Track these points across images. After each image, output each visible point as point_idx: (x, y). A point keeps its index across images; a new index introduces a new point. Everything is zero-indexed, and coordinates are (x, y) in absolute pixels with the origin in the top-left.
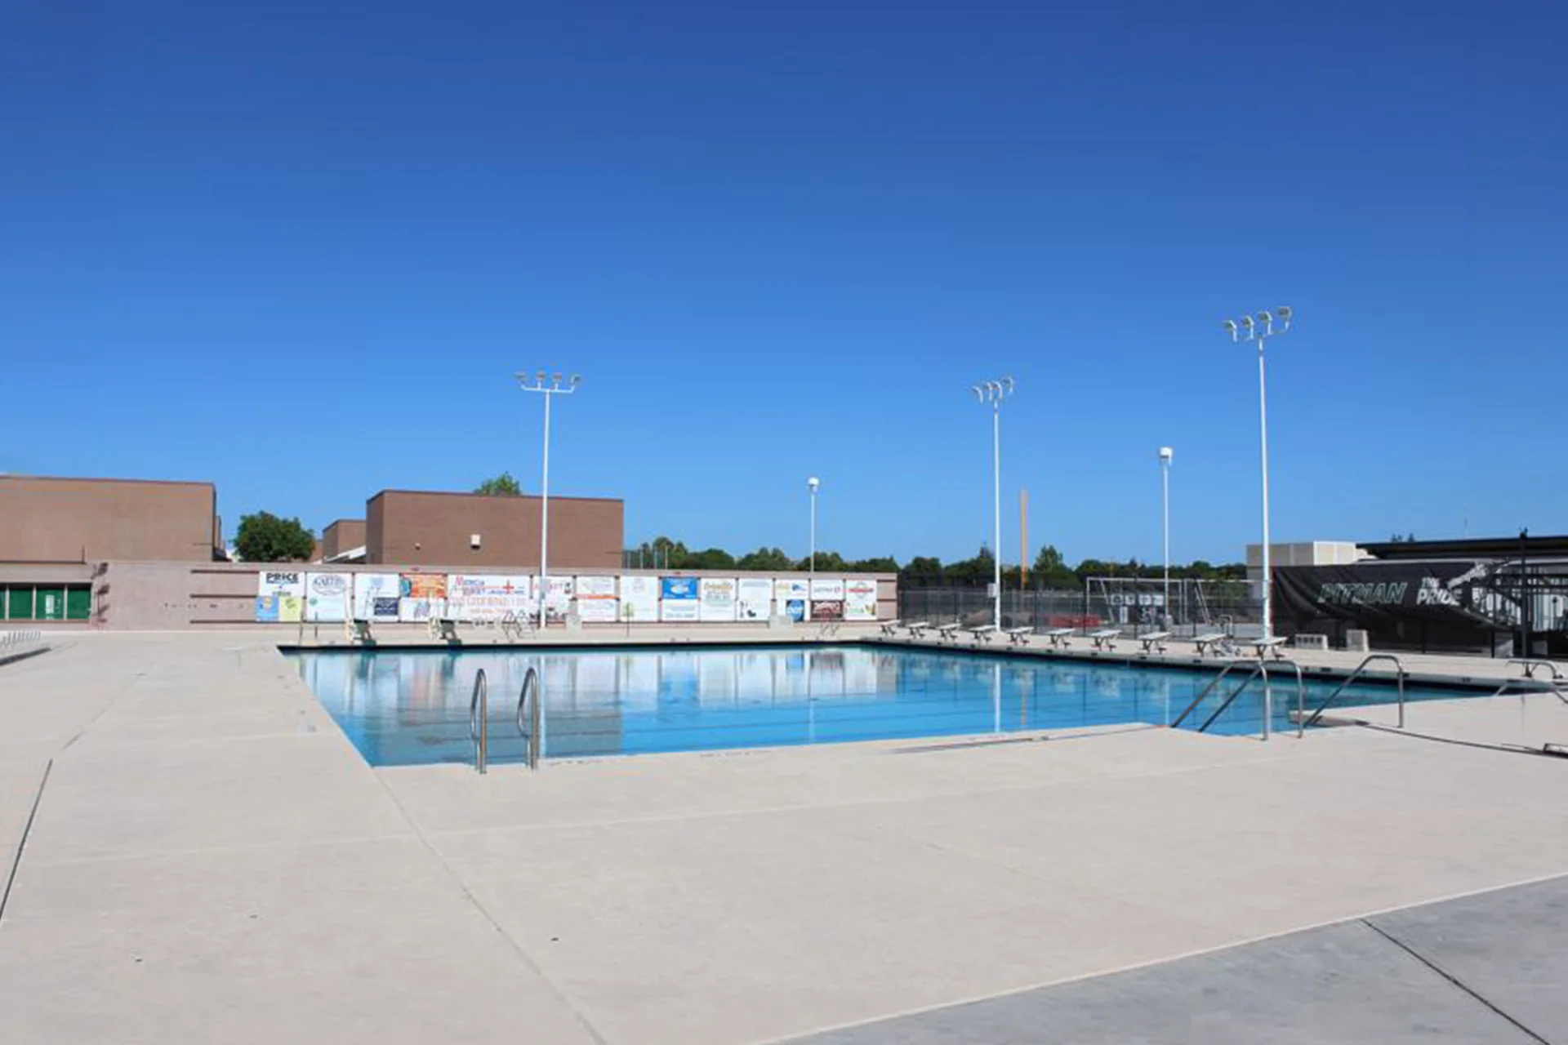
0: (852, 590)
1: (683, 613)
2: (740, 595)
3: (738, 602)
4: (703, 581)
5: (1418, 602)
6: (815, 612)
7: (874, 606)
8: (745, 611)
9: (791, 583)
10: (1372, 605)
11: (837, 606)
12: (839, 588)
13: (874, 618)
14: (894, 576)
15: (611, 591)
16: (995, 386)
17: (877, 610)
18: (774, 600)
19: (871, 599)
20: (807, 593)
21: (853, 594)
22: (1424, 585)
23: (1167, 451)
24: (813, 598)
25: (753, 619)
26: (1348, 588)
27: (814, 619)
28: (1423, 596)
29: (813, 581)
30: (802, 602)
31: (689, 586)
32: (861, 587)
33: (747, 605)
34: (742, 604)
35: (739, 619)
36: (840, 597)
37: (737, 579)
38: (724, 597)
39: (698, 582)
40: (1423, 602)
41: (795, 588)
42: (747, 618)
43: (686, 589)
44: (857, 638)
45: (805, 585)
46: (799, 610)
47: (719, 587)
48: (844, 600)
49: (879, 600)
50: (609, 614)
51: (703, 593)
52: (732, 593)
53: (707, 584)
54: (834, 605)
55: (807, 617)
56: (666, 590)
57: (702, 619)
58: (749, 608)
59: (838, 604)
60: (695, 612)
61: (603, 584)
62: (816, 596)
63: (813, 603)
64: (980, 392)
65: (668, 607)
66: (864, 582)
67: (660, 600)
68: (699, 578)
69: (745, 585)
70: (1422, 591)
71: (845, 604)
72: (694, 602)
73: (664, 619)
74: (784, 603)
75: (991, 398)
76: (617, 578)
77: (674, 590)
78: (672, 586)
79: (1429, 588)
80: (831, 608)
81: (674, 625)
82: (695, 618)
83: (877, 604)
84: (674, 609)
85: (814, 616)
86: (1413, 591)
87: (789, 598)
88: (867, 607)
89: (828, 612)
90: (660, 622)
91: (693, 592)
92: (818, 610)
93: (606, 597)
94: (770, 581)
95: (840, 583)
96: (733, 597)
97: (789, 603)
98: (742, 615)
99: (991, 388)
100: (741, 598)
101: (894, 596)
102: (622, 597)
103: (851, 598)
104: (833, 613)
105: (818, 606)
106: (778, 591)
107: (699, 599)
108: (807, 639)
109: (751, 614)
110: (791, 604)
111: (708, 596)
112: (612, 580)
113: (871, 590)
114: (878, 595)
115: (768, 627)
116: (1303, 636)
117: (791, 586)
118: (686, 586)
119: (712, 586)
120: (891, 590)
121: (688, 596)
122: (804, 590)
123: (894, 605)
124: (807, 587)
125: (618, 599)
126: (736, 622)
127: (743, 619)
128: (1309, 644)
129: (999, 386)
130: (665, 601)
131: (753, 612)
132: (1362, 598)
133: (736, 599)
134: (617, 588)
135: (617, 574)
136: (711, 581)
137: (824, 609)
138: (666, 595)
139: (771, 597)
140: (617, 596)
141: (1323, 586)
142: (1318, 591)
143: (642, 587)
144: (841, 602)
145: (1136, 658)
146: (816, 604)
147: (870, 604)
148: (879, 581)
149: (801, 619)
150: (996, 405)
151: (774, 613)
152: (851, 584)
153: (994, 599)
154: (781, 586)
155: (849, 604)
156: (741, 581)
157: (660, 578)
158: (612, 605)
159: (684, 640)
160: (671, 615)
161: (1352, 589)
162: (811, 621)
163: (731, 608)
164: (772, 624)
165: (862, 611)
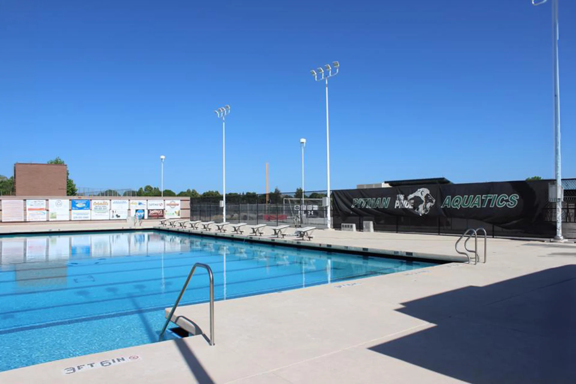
0: (168, 205)
1: (83, 216)
2: (112, 209)
3: (111, 211)
4: (93, 201)
5: (395, 207)
6: (150, 215)
7: (179, 212)
8: (115, 215)
9: (138, 201)
10: (374, 209)
11: (161, 212)
12: (162, 204)
13: (179, 217)
14: (189, 198)
15: (44, 207)
16: (223, 109)
17: (180, 214)
18: (129, 210)
19: (178, 208)
20: (146, 206)
21: (169, 207)
22: (397, 199)
23: (303, 140)
24: (149, 209)
25: (119, 218)
26: (365, 200)
27: (149, 218)
28: (397, 204)
29: (148, 201)
30: (144, 210)
31: (86, 204)
32: (173, 203)
33: (116, 212)
34: (113, 211)
35: (111, 218)
36: (162, 208)
37: (110, 200)
38: (104, 208)
39: (90, 201)
40: (398, 207)
41: (140, 204)
42: (116, 218)
43: (84, 205)
44: (152, 227)
45: (145, 202)
46: (142, 214)
47: (101, 204)
48: (164, 209)
49: (181, 209)
50: (44, 218)
51: (93, 207)
52: (108, 207)
53: (95, 202)
54: (160, 211)
55: (146, 217)
56: (73, 205)
57: (92, 219)
58: (117, 214)
59: (161, 211)
60: (89, 215)
61: (41, 203)
62: (150, 208)
63: (149, 211)
64: (218, 113)
65: (74, 213)
66: (174, 201)
67: (70, 210)
68: (91, 200)
69: (114, 203)
70: (397, 201)
71: (164, 211)
72: (89, 211)
73: (72, 219)
74: (135, 211)
75: (222, 115)
76: (47, 200)
77: (78, 205)
78: (77, 203)
79: (400, 200)
80: (158, 213)
81: (78, 222)
82: (89, 219)
83: (180, 210)
84: (77, 214)
85: (149, 216)
86: (393, 202)
87: (137, 209)
88: (176, 212)
89: (156, 214)
90: (70, 220)
91: (88, 206)
92: (151, 214)
93: (41, 209)
94: (127, 201)
95: (162, 202)
96: (108, 208)
97: (137, 211)
98: (113, 217)
99: (222, 111)
100: (113, 209)
101: (189, 207)
102: (49, 209)
103: (167, 208)
104: (160, 215)
105: (151, 212)
106: (131, 205)
107: (91, 210)
109: (118, 216)
110: (138, 211)
111: (95, 208)
112: (45, 201)
113: (178, 205)
114: (181, 206)
115: (126, 222)
116: (344, 224)
117: (138, 203)
118: (84, 203)
119: (98, 204)
120: (187, 204)
121: (85, 208)
122: (145, 205)
123: (189, 211)
124: (146, 204)
125: (48, 210)
126: (110, 220)
127: (113, 219)
128: (347, 229)
129: (225, 110)
130: (73, 211)
131: (119, 215)
132: (370, 206)
133: (110, 209)
134: (47, 205)
135: (47, 198)
136: (97, 201)
137: (155, 213)
138: (73, 208)
139: (128, 208)
140: (47, 209)
141: (354, 199)
142: (352, 202)
143: (61, 204)
144: (163, 210)
145: (248, 238)
146: (150, 211)
147: (177, 211)
148: (181, 200)
149: (143, 218)
150: (224, 119)
151: (129, 215)
152: (168, 202)
153: (223, 208)
154: (132, 203)
155: (166, 211)
156: (112, 201)
157: (70, 200)
158: (44, 213)
159: (57, 230)
160: (77, 217)
161: (366, 201)
162: (148, 219)
163: (107, 214)
164: (128, 221)
165: (173, 214)
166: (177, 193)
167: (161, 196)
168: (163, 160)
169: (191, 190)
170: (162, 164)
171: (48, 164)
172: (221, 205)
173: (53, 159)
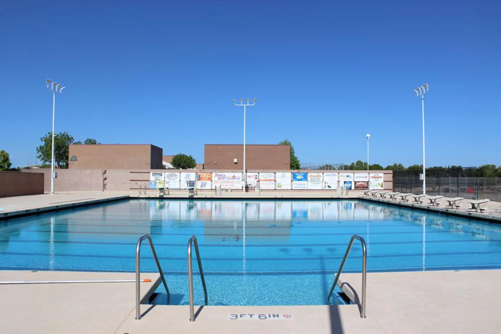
0: (372, 177)
1: (302, 186)
2: (324, 180)
3: (324, 182)
4: (309, 174)
6: (356, 186)
7: (382, 184)
8: (327, 186)
9: (346, 174)
11: (366, 184)
12: (367, 177)
13: (383, 188)
14: (391, 172)
15: (273, 178)
16: (421, 88)
17: (383, 186)
18: (339, 181)
19: (381, 181)
20: (353, 178)
21: (373, 179)
24: (355, 181)
25: (330, 189)
27: (356, 189)
29: (355, 174)
30: (351, 182)
31: (304, 176)
32: (377, 176)
33: (327, 183)
34: (325, 183)
35: (324, 189)
36: (367, 180)
37: (323, 173)
38: (318, 180)
39: (307, 174)
41: (348, 176)
42: (327, 188)
43: (303, 177)
44: (356, 197)
45: (352, 175)
46: (349, 185)
47: (315, 176)
48: (369, 181)
49: (384, 181)
50: (272, 187)
51: (309, 179)
52: (321, 179)
53: (311, 175)
54: (365, 183)
55: (353, 188)
56: (294, 177)
57: (309, 189)
58: (328, 184)
59: (366, 183)
60: (306, 186)
61: (270, 175)
62: (356, 180)
63: (355, 183)
64: (417, 92)
65: (295, 184)
66: (378, 174)
67: (292, 181)
68: (308, 173)
69: (326, 176)
71: (369, 183)
72: (306, 182)
73: (293, 188)
74: (343, 183)
75: (421, 94)
76: (275, 173)
77: (297, 177)
78: (297, 176)
80: (363, 184)
81: (298, 191)
82: (306, 188)
83: (383, 182)
84: (297, 185)
85: (355, 187)
87: (345, 180)
88: (379, 184)
89: (362, 186)
90: (292, 189)
91: (305, 178)
92: (357, 185)
93: (270, 180)
94: (337, 174)
95: (367, 175)
96: (322, 180)
97: (345, 182)
98: (325, 187)
99: (420, 90)
100: (325, 180)
101: (392, 180)
102: (277, 180)
103: (372, 180)
104: (365, 186)
105: (358, 184)
106: (340, 177)
107: (308, 181)
108: (333, 197)
109: (329, 187)
110: (346, 183)
111: (311, 180)
112: (273, 174)
113: (381, 177)
114: (384, 179)
115: (336, 192)
117: (346, 176)
118: (303, 176)
119: (313, 176)
120: (390, 177)
121: (303, 180)
122: (352, 177)
123: (392, 183)
124: (353, 176)
125: (275, 181)
126: (323, 190)
127: (325, 189)
129: (423, 88)
130: (293, 182)
131: (330, 186)
133: (323, 181)
134: (275, 177)
135: (275, 172)
136: (312, 174)
137: (361, 185)
138: (294, 179)
139: (338, 180)
140: (275, 180)
143: (285, 177)
144: (368, 182)
146: (356, 183)
147: (381, 183)
148: (384, 174)
149: (350, 189)
150: (423, 97)
151: (338, 186)
152: (372, 175)
153: (423, 181)
154: (341, 176)
155: (371, 183)
156: (325, 174)
157: (292, 173)
158: (273, 183)
160: (296, 187)
162: (355, 190)
163: (321, 184)
164: (337, 191)
165: (377, 186)
166: (384, 167)
167: (367, 169)
168: (369, 138)
169: (398, 165)
170: (368, 142)
171: (279, 145)
172: (421, 178)
173: (283, 141)
